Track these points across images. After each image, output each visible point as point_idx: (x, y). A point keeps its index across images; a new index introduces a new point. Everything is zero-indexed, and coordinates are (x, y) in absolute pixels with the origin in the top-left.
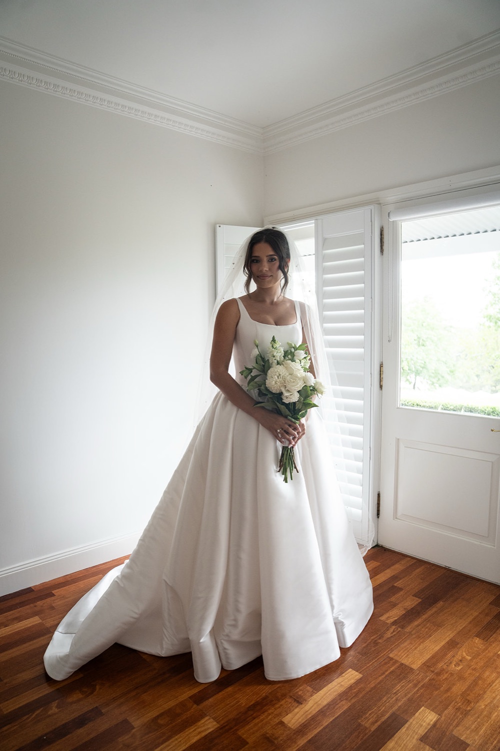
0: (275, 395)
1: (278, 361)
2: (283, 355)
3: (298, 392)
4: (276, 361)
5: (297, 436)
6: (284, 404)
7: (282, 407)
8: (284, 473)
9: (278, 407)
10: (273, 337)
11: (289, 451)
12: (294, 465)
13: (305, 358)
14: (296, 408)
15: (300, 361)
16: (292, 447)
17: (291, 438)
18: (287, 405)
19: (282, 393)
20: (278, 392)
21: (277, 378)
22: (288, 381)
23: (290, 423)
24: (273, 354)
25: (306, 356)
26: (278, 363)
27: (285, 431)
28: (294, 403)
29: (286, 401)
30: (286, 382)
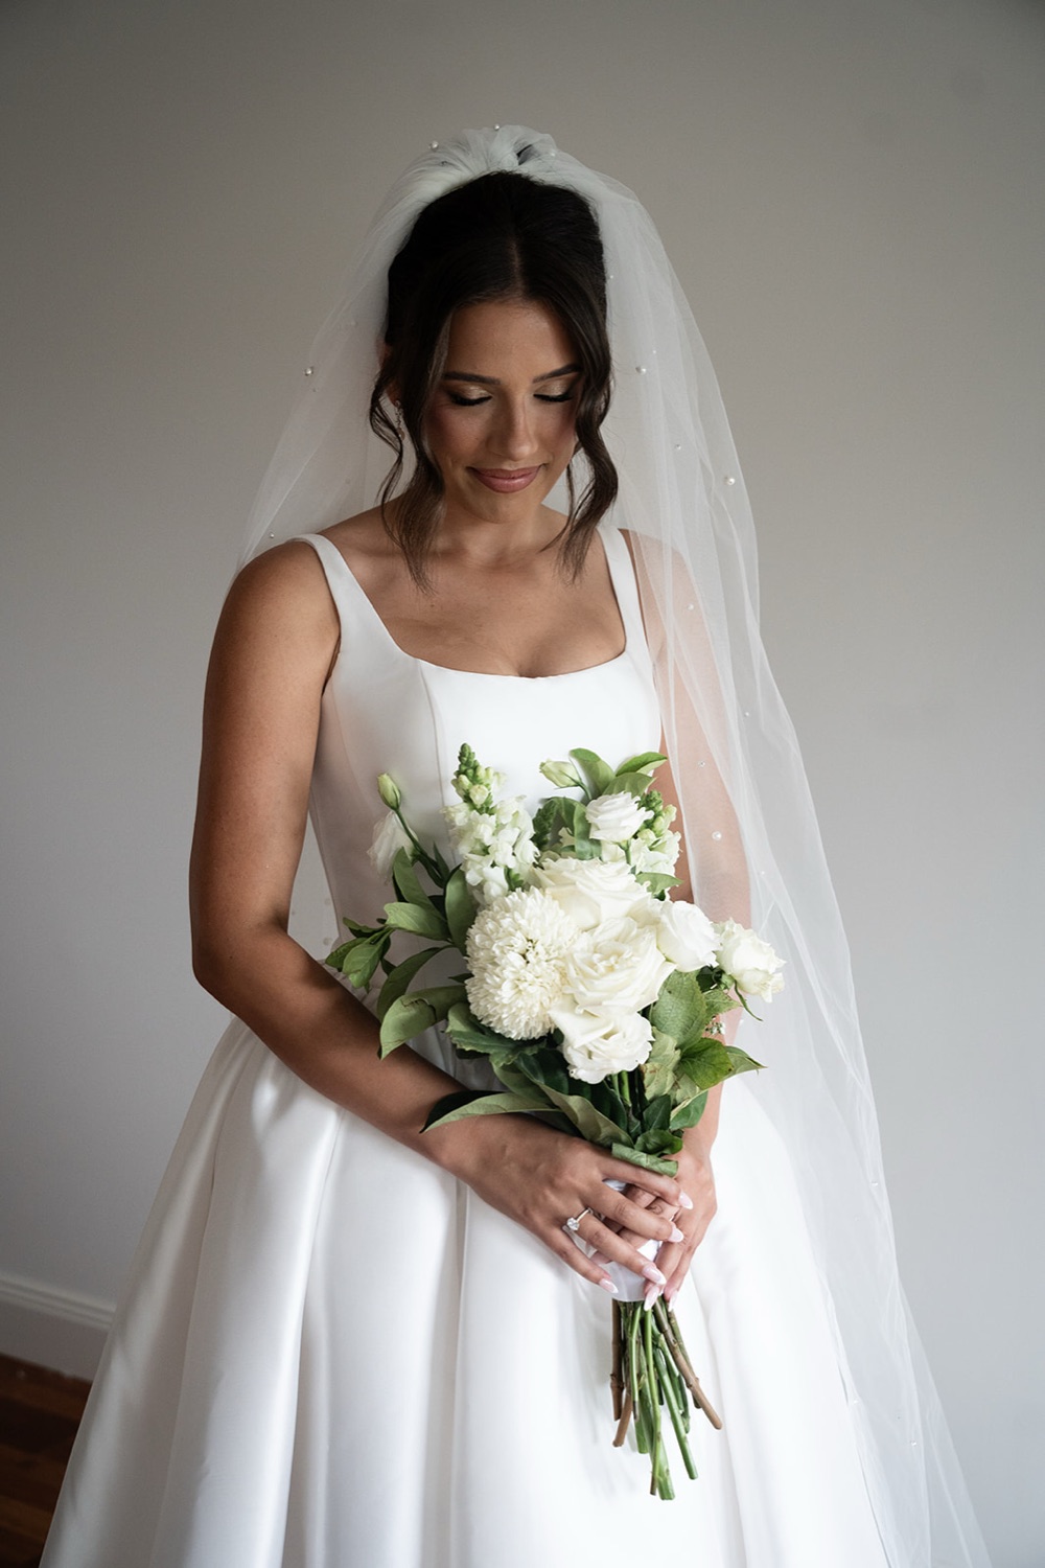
0: (529, 1052)
1: (508, 872)
2: (531, 832)
3: (645, 1013)
4: (498, 875)
5: (677, 1236)
6: (577, 1087)
7: (575, 1102)
8: (649, 1437)
9: (552, 1105)
10: (464, 754)
11: (651, 1322)
12: (688, 1392)
13: (649, 825)
14: (649, 1095)
15: (627, 851)
16: (664, 1300)
17: (649, 1249)
18: (600, 1093)
19: (557, 1030)
20: (538, 1031)
21: (521, 962)
22: (580, 971)
23: (629, 1173)
24: (479, 841)
25: (650, 815)
26: (514, 882)
27: (608, 1222)
28: (631, 1074)
29: (586, 1071)
30: (572, 973)
